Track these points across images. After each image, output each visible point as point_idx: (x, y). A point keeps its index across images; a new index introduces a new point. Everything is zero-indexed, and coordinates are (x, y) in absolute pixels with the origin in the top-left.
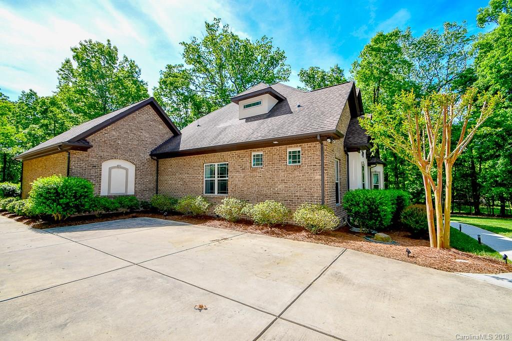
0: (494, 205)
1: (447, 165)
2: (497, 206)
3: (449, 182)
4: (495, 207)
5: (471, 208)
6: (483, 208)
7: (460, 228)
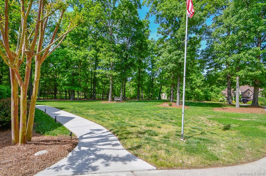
0: (62, 94)
1: (37, 62)
2: (63, 94)
3: (37, 78)
4: (62, 95)
5: (52, 96)
6: (58, 96)
7: (45, 110)
